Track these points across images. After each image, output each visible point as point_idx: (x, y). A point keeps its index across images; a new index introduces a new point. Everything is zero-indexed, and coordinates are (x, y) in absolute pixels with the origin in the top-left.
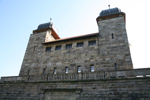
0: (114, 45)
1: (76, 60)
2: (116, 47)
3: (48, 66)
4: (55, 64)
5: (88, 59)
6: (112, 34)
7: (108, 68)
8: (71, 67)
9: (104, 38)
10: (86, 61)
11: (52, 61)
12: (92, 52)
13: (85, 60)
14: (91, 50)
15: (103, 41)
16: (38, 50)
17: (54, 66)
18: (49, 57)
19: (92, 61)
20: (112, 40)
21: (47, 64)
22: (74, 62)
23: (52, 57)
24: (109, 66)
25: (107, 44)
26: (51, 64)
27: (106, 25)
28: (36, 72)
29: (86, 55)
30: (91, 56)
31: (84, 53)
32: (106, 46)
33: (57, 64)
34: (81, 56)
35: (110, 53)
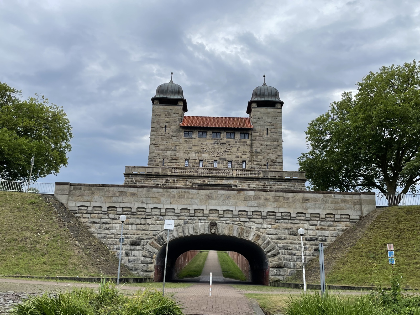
0: (268, 143)
1: (227, 153)
2: (270, 145)
3: (191, 157)
4: (201, 156)
5: (240, 154)
6: (267, 129)
7: (260, 166)
8: (221, 161)
9: (257, 132)
10: (238, 157)
11: (196, 152)
12: (244, 147)
13: (236, 155)
14: (244, 145)
15: (256, 136)
16: (171, 134)
17: (200, 158)
18: (191, 146)
19: (243, 157)
20: (266, 136)
21: (189, 155)
22: (224, 156)
23: (195, 146)
24: (261, 165)
25: (260, 141)
26: (196, 155)
27: (262, 115)
28: (176, 163)
29: (238, 150)
30: (243, 152)
31: (235, 147)
32: (259, 142)
33: (203, 155)
34: (232, 149)
35: (263, 150)
